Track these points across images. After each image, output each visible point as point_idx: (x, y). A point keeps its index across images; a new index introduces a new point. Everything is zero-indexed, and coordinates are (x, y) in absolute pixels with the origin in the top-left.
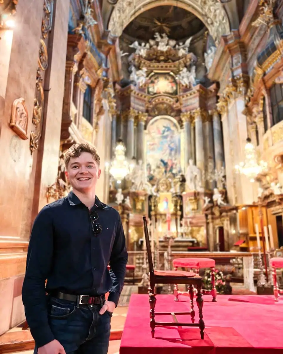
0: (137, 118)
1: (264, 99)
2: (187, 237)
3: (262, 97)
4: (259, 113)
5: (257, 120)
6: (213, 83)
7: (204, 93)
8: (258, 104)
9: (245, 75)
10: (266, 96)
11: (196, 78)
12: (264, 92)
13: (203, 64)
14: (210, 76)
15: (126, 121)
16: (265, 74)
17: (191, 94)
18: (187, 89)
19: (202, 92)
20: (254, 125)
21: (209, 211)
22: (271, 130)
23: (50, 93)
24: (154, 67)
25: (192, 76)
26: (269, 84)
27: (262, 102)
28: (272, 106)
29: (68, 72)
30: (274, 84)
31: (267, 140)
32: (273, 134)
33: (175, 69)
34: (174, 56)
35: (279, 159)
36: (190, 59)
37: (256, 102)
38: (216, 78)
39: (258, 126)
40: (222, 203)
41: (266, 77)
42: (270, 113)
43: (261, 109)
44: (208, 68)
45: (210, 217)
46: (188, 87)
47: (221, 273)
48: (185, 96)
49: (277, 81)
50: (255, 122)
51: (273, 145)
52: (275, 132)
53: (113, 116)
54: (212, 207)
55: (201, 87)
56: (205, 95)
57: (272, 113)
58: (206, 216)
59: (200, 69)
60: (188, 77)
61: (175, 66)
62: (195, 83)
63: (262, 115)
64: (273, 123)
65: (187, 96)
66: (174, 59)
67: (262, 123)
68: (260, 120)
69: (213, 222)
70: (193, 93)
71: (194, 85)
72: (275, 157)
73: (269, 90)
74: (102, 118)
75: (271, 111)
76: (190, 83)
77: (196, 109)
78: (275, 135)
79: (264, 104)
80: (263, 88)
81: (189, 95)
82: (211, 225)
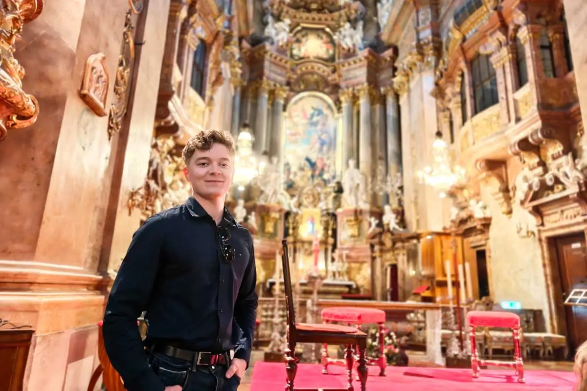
0: (272, 93)
1: (462, 76)
2: (341, 278)
3: (460, 73)
4: (454, 95)
5: (451, 105)
6: (389, 47)
7: (374, 61)
8: (453, 83)
9: (436, 39)
10: (466, 71)
11: (363, 39)
12: (462, 65)
13: (375, 19)
14: (384, 37)
15: (256, 96)
16: (464, 40)
17: (355, 62)
18: (350, 54)
19: (372, 61)
20: (447, 113)
21: (376, 240)
22: (471, 121)
23: (144, 49)
24: (301, 18)
25: (358, 35)
26: (471, 54)
27: (459, 79)
28: (473, 86)
29: (172, 18)
30: (478, 55)
31: (466, 135)
32: (474, 127)
33: (333, 23)
34: (333, 4)
35: (483, 164)
36: (356, 11)
37: (450, 79)
38: (393, 40)
39: (454, 115)
40: (397, 227)
41: (465, 44)
42: (471, 96)
43: (458, 89)
44: (382, 26)
45: (377, 248)
46: (352, 51)
47: (392, 334)
48: (346, 64)
49: (482, 51)
50: (448, 109)
51: (474, 143)
52: (477, 125)
53: (235, 88)
54: (381, 234)
55: (370, 53)
56: (376, 64)
57: (474, 97)
58: (372, 246)
59: (369, 26)
60: (352, 37)
61: (332, 20)
62: (362, 47)
63: (458, 98)
64: (475, 112)
65: (349, 64)
66: (332, 8)
67: (460, 111)
68: (456, 105)
69: (381, 256)
70: (358, 61)
71: (360, 49)
72: (477, 161)
73: (470, 63)
74: (220, 90)
75: (472, 94)
76: (354, 45)
77: (362, 84)
78: (477, 129)
79: (462, 83)
80: (461, 59)
81: (352, 63)
82: (378, 261)
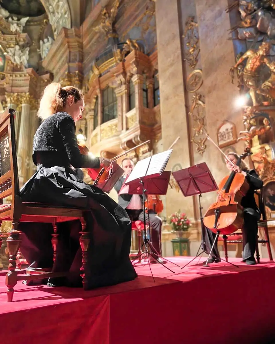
1: (97, 98)
3: (95, 96)
4: (90, 110)
5: (88, 117)
6: (47, 72)
7: (36, 79)
8: (90, 102)
10: (99, 95)
11: (28, 61)
12: (98, 91)
13: (38, 50)
14: (44, 64)
16: (101, 75)
17: (21, 76)
18: (16, 69)
19: (33, 78)
20: (84, 122)
22: (100, 127)
25: (25, 58)
26: (104, 86)
27: (94, 101)
28: (103, 105)
30: (108, 87)
31: (96, 135)
32: (101, 131)
33: (5, 42)
35: (105, 154)
36: (24, 40)
37: (89, 100)
38: (50, 68)
39: (88, 123)
41: (101, 78)
42: (101, 111)
43: (93, 107)
44: (43, 57)
46: (19, 67)
48: (14, 75)
49: (111, 85)
50: (85, 119)
51: (101, 140)
52: (103, 130)
55: (32, 72)
56: (36, 82)
57: (103, 112)
59: (33, 54)
60: (20, 57)
61: (4, 40)
62: (27, 66)
63: (92, 113)
64: (103, 122)
65: (16, 76)
66: (5, 31)
67: (92, 120)
68: (90, 117)
70: (23, 75)
71: (26, 68)
72: (101, 152)
73: (102, 91)
75: (102, 110)
76: (21, 63)
77: (25, 93)
78: (103, 132)
79: (96, 103)
80: (97, 87)
81: (18, 75)
